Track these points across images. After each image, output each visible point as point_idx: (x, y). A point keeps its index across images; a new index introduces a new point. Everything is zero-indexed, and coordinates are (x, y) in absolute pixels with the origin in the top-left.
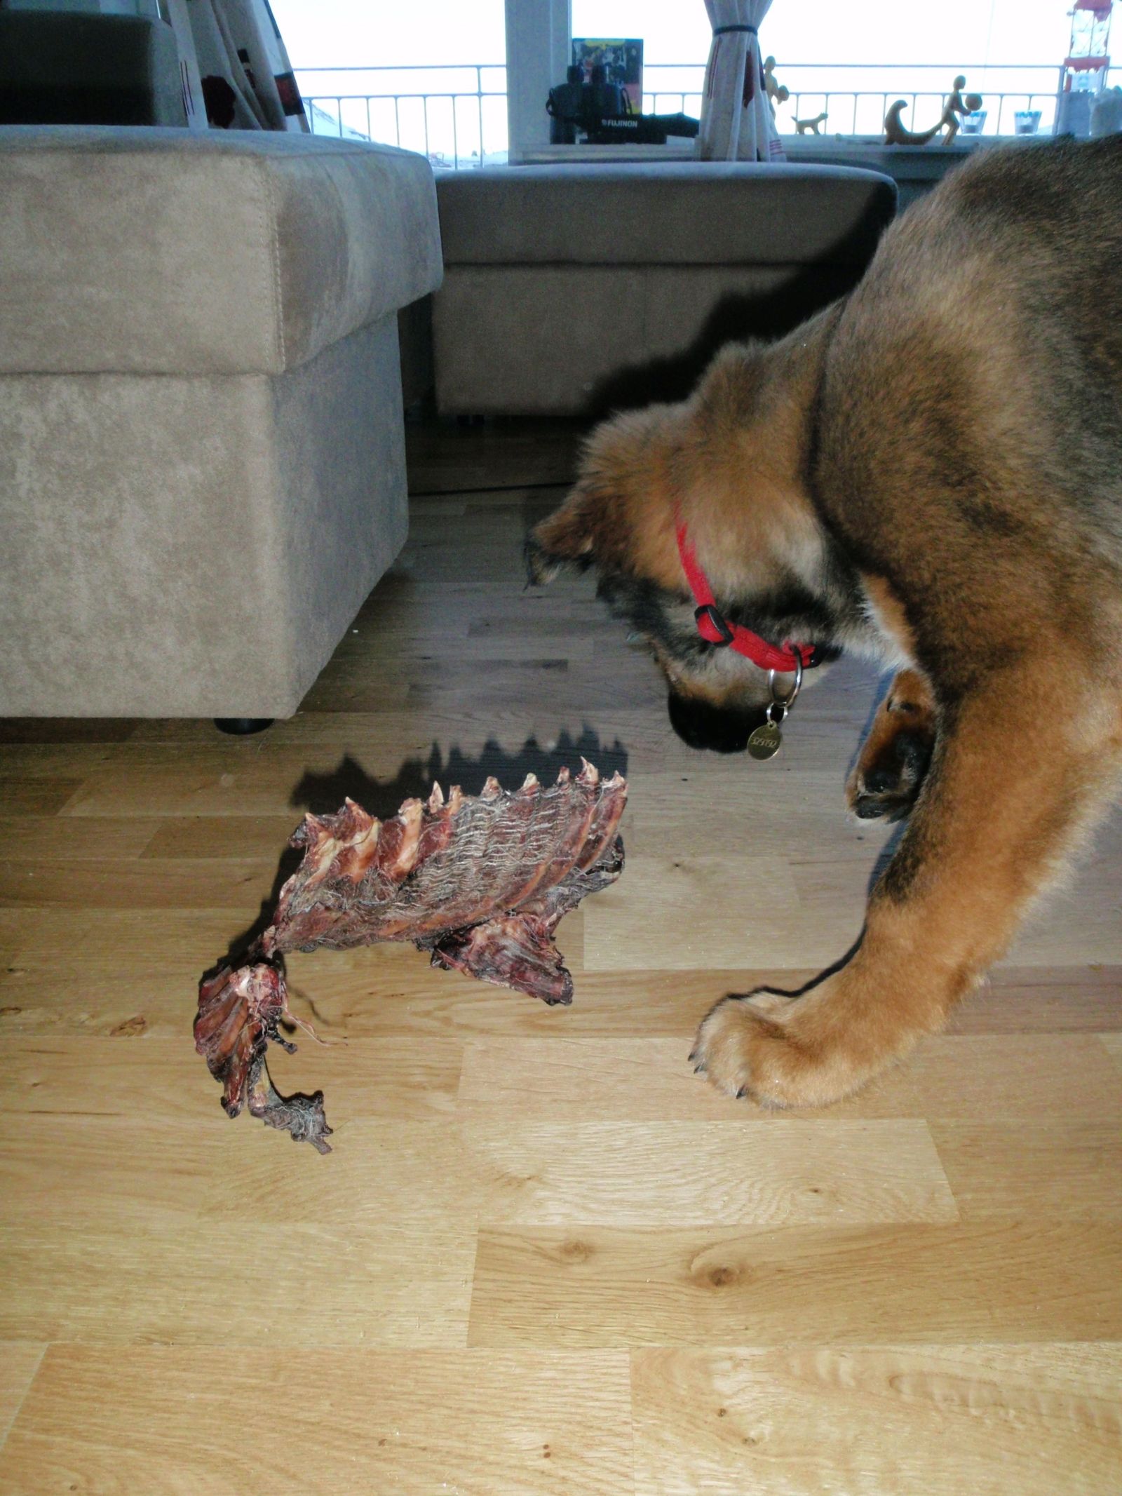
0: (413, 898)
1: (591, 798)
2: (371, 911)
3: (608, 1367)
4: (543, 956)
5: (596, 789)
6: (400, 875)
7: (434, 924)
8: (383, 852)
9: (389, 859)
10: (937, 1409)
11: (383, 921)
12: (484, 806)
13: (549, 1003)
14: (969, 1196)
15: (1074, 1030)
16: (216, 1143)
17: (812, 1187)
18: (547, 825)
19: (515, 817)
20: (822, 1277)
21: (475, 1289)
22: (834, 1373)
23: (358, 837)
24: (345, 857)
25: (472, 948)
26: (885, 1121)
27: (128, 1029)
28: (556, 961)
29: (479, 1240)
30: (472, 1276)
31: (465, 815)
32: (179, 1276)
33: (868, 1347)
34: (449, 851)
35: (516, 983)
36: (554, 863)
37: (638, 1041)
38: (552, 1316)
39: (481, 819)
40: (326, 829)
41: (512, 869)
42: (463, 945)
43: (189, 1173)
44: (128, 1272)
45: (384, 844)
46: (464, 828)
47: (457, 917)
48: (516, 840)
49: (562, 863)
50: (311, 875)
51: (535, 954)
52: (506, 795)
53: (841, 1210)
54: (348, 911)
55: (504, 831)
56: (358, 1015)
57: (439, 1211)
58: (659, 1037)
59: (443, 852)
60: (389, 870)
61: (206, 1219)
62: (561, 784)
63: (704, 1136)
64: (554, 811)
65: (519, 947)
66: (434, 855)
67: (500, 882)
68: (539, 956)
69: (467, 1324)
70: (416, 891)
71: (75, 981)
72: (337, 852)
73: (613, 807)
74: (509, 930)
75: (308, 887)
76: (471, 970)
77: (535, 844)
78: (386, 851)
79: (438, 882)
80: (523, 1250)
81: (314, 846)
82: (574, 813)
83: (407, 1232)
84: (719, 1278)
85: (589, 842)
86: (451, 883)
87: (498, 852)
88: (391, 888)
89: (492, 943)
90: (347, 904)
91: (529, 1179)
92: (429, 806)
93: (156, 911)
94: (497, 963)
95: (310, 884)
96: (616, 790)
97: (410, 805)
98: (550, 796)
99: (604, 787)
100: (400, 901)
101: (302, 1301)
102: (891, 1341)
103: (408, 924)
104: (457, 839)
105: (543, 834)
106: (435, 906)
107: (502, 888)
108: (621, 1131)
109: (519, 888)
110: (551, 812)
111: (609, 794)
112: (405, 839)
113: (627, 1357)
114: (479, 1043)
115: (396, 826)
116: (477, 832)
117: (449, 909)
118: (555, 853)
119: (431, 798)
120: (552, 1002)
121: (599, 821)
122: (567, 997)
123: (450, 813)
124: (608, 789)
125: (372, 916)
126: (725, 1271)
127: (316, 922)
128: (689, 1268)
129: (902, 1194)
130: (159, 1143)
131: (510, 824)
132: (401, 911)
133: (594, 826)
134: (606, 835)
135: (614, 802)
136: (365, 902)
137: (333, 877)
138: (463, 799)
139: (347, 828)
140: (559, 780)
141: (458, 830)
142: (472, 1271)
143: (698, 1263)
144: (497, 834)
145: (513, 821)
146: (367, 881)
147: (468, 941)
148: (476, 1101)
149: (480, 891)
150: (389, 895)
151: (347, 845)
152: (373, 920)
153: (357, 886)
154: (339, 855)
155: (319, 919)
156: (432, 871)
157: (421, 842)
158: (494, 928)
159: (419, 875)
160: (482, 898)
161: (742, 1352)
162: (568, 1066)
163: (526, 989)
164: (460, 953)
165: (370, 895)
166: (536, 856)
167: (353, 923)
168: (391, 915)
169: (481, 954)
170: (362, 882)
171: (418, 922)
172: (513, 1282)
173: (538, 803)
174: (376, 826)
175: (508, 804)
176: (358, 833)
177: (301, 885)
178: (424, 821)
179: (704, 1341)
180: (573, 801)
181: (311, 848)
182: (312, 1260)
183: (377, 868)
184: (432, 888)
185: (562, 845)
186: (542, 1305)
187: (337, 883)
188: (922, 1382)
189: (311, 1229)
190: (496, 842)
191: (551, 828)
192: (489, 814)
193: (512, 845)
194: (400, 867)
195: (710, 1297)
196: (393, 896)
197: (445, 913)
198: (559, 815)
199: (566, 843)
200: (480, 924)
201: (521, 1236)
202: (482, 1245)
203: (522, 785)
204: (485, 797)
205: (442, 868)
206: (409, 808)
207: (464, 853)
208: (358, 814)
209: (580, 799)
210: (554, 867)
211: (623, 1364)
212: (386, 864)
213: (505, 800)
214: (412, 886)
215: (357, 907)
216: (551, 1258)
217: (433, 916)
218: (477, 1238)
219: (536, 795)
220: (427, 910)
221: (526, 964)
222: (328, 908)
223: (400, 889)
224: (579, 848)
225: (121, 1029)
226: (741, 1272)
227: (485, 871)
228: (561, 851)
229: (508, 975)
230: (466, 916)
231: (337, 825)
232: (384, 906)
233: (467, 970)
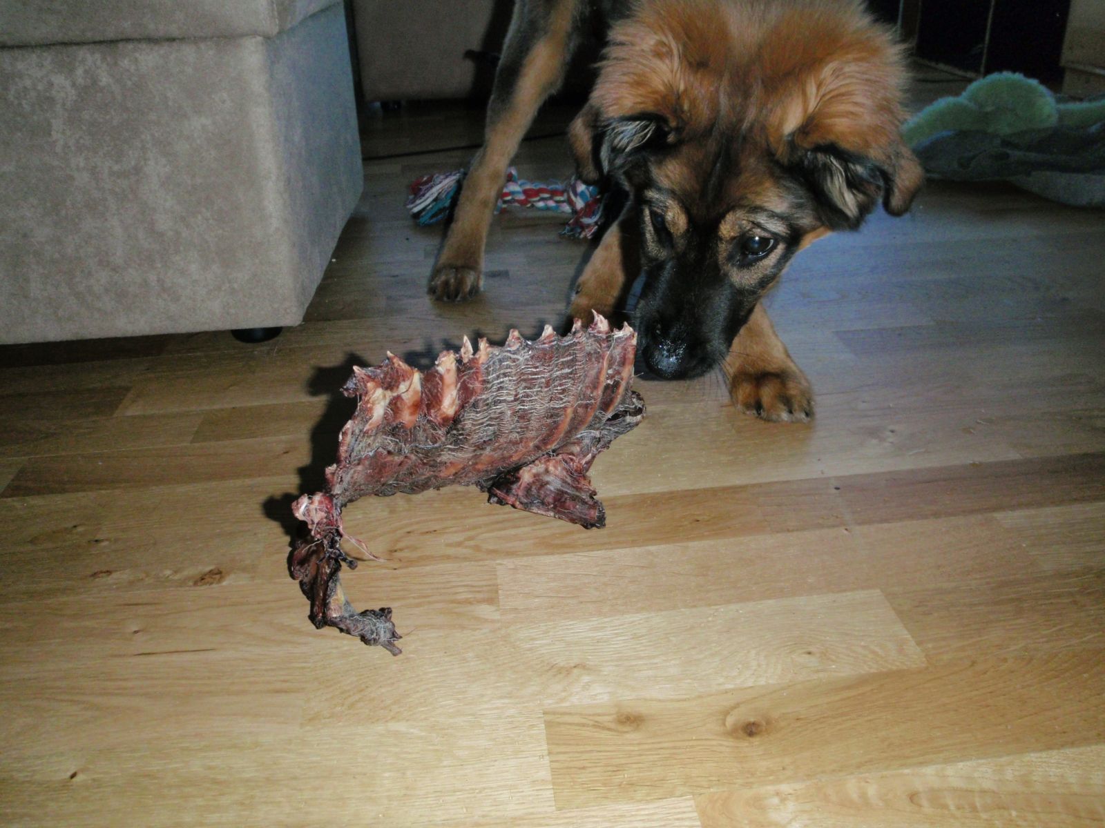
0: (461, 440)
1: (604, 345)
2: (427, 453)
3: (679, 813)
4: (581, 488)
5: (607, 337)
6: (446, 420)
7: (485, 464)
8: (428, 400)
9: (434, 407)
10: (953, 816)
11: (441, 463)
12: (509, 354)
13: (586, 527)
14: (930, 646)
15: (972, 512)
16: (304, 665)
17: (804, 651)
18: (567, 371)
19: (538, 364)
20: (834, 721)
21: (551, 762)
22: (863, 796)
23: (403, 387)
24: (395, 404)
25: (520, 486)
26: (849, 594)
27: (208, 579)
28: (590, 492)
29: (545, 721)
30: (547, 751)
31: (494, 363)
32: (295, 778)
33: (885, 773)
34: (484, 397)
35: (559, 512)
36: (580, 406)
37: (638, 550)
38: (622, 776)
39: (508, 367)
40: (373, 380)
41: (542, 412)
42: (513, 483)
43: (286, 692)
44: (248, 780)
45: (428, 393)
46: (494, 375)
47: (503, 459)
48: (542, 385)
49: (586, 406)
50: (367, 421)
51: (573, 487)
52: (527, 344)
53: (834, 666)
54: (408, 455)
55: (530, 377)
56: (401, 550)
57: (506, 701)
58: (652, 545)
59: (479, 398)
60: (436, 416)
61: (308, 728)
62: (575, 333)
63: (710, 619)
64: (572, 357)
65: (560, 482)
66: (472, 400)
67: (534, 424)
68: (577, 489)
69: (552, 792)
70: (462, 434)
71: (155, 544)
72: (387, 401)
73: (625, 354)
74: (551, 468)
75: (367, 432)
76: (521, 503)
77: (559, 388)
78: (430, 399)
79: (479, 424)
80: (584, 725)
81: (365, 396)
82: (590, 360)
83: (483, 721)
84: (750, 730)
85: (607, 387)
86: (491, 425)
87: (528, 396)
88: (440, 432)
89: (537, 480)
90: (406, 449)
91: (575, 667)
92: (461, 357)
93: (214, 484)
94: (542, 496)
95: (368, 430)
96: (627, 339)
97: (444, 356)
98: (566, 344)
99: (615, 336)
100: (451, 444)
101: (407, 788)
102: (902, 766)
103: (462, 466)
104: (489, 386)
105: (565, 378)
106: (480, 447)
107: (537, 430)
108: (641, 622)
109: (553, 428)
110: (569, 358)
111: (620, 343)
112: (445, 387)
113: (692, 802)
114: (509, 563)
115: (435, 376)
116: (507, 379)
117: (494, 450)
118: (578, 396)
119: (463, 350)
120: (589, 527)
121: (614, 367)
122: (600, 522)
123: (481, 362)
124: (619, 338)
125: (429, 458)
126: (754, 724)
127: (384, 466)
128: (724, 724)
129: (877, 649)
130: (253, 670)
131: (534, 370)
132: (453, 453)
133: (610, 372)
134: (622, 379)
135: (626, 350)
136: (421, 446)
137: (388, 424)
138: (490, 349)
139: (392, 378)
140: (573, 330)
141: (489, 378)
142: (545, 747)
143: (730, 721)
144: (525, 380)
145: (536, 367)
146: (419, 427)
147: (518, 479)
148: (516, 609)
149: (518, 433)
150: (439, 438)
151: (395, 394)
152: (432, 463)
153: (410, 432)
154: (390, 404)
155: (385, 463)
156: (472, 415)
157: (459, 390)
158: (538, 468)
159: (462, 419)
160: (521, 439)
161: (785, 788)
162: (586, 575)
163: (568, 517)
164: (511, 489)
165: (424, 439)
166: (562, 399)
167: (415, 466)
168: (446, 457)
169: (528, 489)
170: (415, 428)
171: (470, 463)
172: (582, 752)
173: (557, 351)
174: (417, 377)
175: (530, 353)
176: (402, 383)
177: (361, 431)
178: (458, 370)
179: (752, 783)
180: (588, 349)
181: (363, 397)
182: (406, 753)
183: (425, 416)
184: (475, 430)
185: (584, 389)
186: (610, 768)
187: (392, 428)
188: (935, 796)
189: (401, 727)
190: (525, 388)
191: (571, 373)
192: (514, 362)
193: (539, 389)
194: (444, 413)
195: (747, 747)
196: (443, 439)
197: (491, 453)
198: (576, 361)
199: (587, 387)
200: (526, 464)
201: (581, 714)
202: (549, 724)
203: (541, 335)
204: (509, 346)
205: (480, 412)
206: (443, 359)
207: (498, 398)
208: (399, 365)
209: (594, 346)
210: (580, 410)
211: (690, 809)
212: (432, 411)
213: (527, 349)
214: (458, 430)
215: (415, 450)
216: (609, 729)
217: (482, 458)
218: (543, 719)
219: (553, 343)
220: (475, 451)
221: (566, 496)
222: (389, 453)
223: (448, 433)
224: (600, 392)
225: (202, 579)
226: (767, 724)
227: (519, 414)
228: (584, 394)
229: (552, 506)
230: (511, 457)
231: (382, 376)
232: (436, 448)
233: (518, 503)
